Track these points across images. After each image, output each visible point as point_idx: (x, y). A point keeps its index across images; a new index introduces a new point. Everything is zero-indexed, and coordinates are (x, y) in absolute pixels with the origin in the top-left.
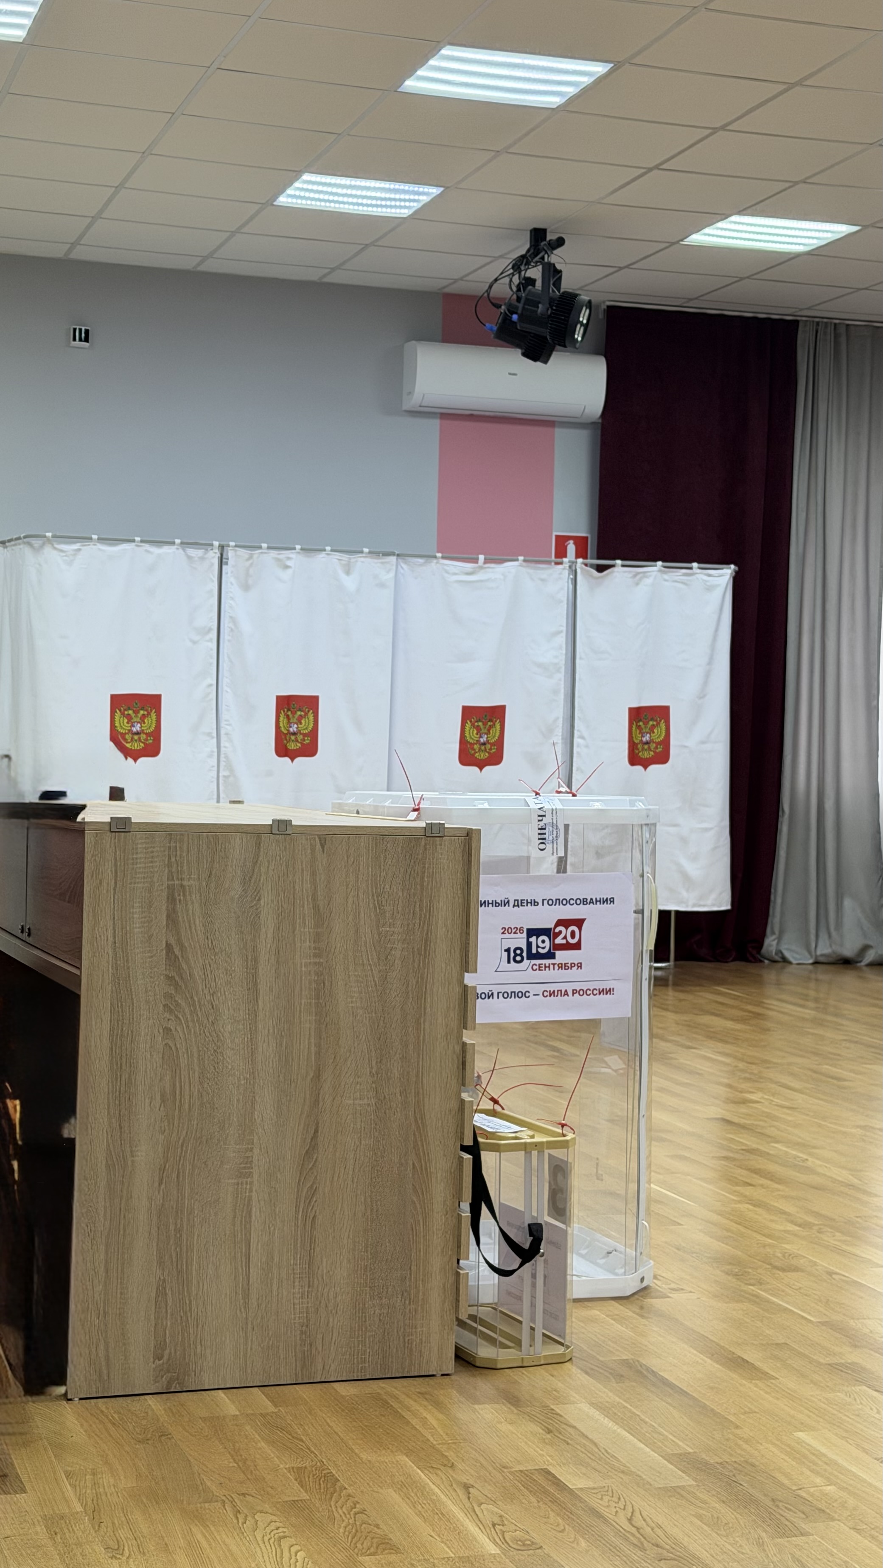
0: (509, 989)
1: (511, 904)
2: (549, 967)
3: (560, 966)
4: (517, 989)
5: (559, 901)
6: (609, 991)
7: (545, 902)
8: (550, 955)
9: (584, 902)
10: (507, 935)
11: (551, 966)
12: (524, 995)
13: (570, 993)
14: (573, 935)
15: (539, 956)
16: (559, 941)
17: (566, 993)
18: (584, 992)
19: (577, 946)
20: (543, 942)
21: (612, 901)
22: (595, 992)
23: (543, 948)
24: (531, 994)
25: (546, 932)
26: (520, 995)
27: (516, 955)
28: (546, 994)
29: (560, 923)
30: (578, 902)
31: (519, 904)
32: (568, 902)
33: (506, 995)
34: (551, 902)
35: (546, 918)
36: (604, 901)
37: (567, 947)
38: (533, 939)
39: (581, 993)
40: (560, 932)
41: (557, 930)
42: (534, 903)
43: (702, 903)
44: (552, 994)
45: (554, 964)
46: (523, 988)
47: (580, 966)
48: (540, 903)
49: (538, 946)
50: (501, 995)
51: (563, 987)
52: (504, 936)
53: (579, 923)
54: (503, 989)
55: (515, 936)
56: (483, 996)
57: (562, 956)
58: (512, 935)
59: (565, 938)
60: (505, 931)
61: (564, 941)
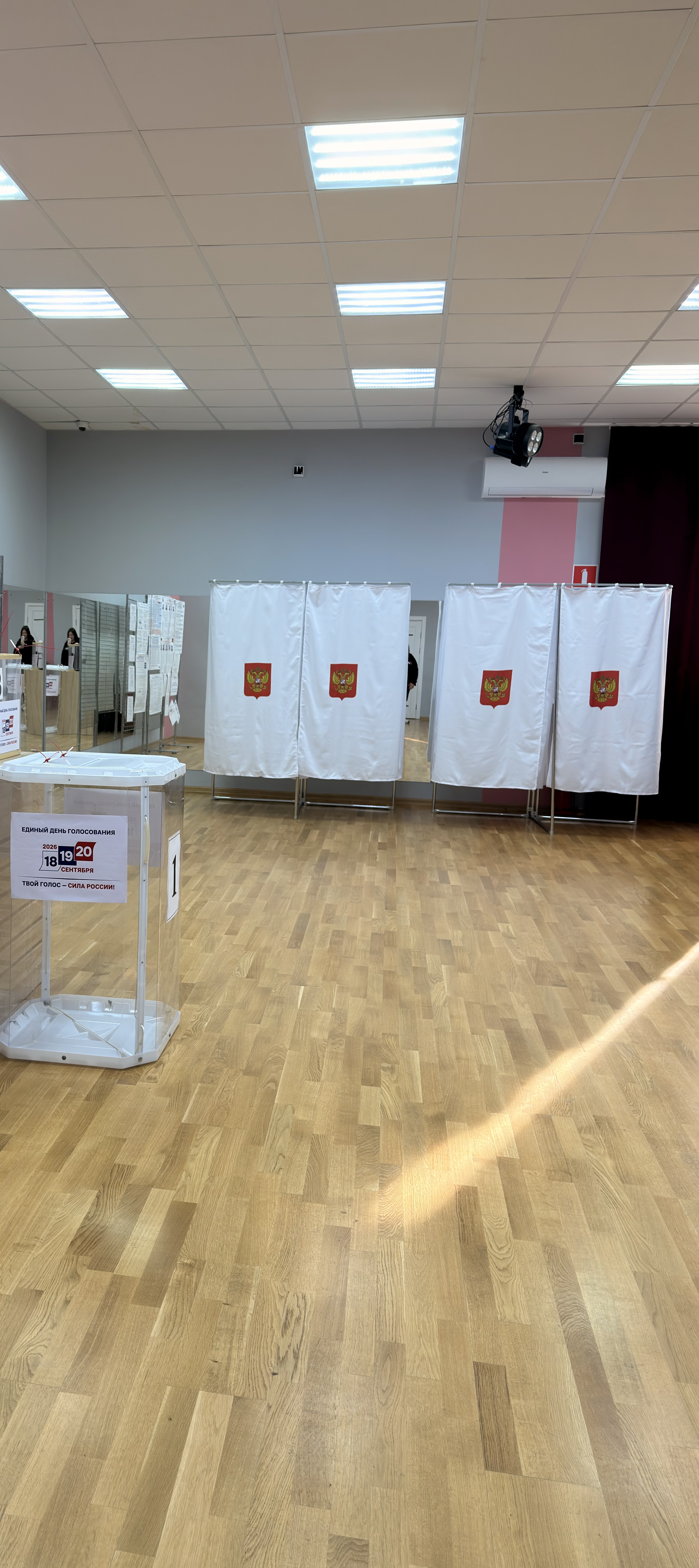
0: (48, 881)
1: (49, 831)
2: (72, 870)
3: (79, 870)
4: (52, 881)
5: (79, 831)
6: (111, 887)
7: (70, 831)
8: (73, 863)
9: (95, 832)
10: (46, 849)
11: (74, 870)
12: (57, 885)
13: (86, 886)
14: (88, 852)
15: (66, 863)
16: (78, 855)
17: (83, 886)
18: (95, 887)
19: (90, 859)
20: (69, 854)
21: (113, 833)
22: (102, 887)
23: (69, 858)
24: (61, 885)
25: (71, 849)
26: (54, 885)
27: (52, 861)
28: (70, 885)
29: (79, 844)
30: (91, 832)
31: (53, 831)
32: (85, 832)
33: (47, 885)
34: (74, 831)
35: (70, 840)
36: (108, 833)
37: (84, 858)
38: (62, 853)
39: (93, 887)
40: (80, 850)
41: (77, 848)
42: (64, 832)
43: (634, 790)
44: (74, 886)
45: (75, 869)
46: (57, 881)
47: (92, 870)
48: (67, 832)
49: (65, 857)
50: (42, 884)
51: (81, 882)
52: (44, 850)
53: (92, 845)
54: (44, 880)
55: (51, 850)
56: (32, 884)
57: (80, 864)
58: (50, 850)
59: (82, 853)
60: (45, 846)
61: (82, 855)
